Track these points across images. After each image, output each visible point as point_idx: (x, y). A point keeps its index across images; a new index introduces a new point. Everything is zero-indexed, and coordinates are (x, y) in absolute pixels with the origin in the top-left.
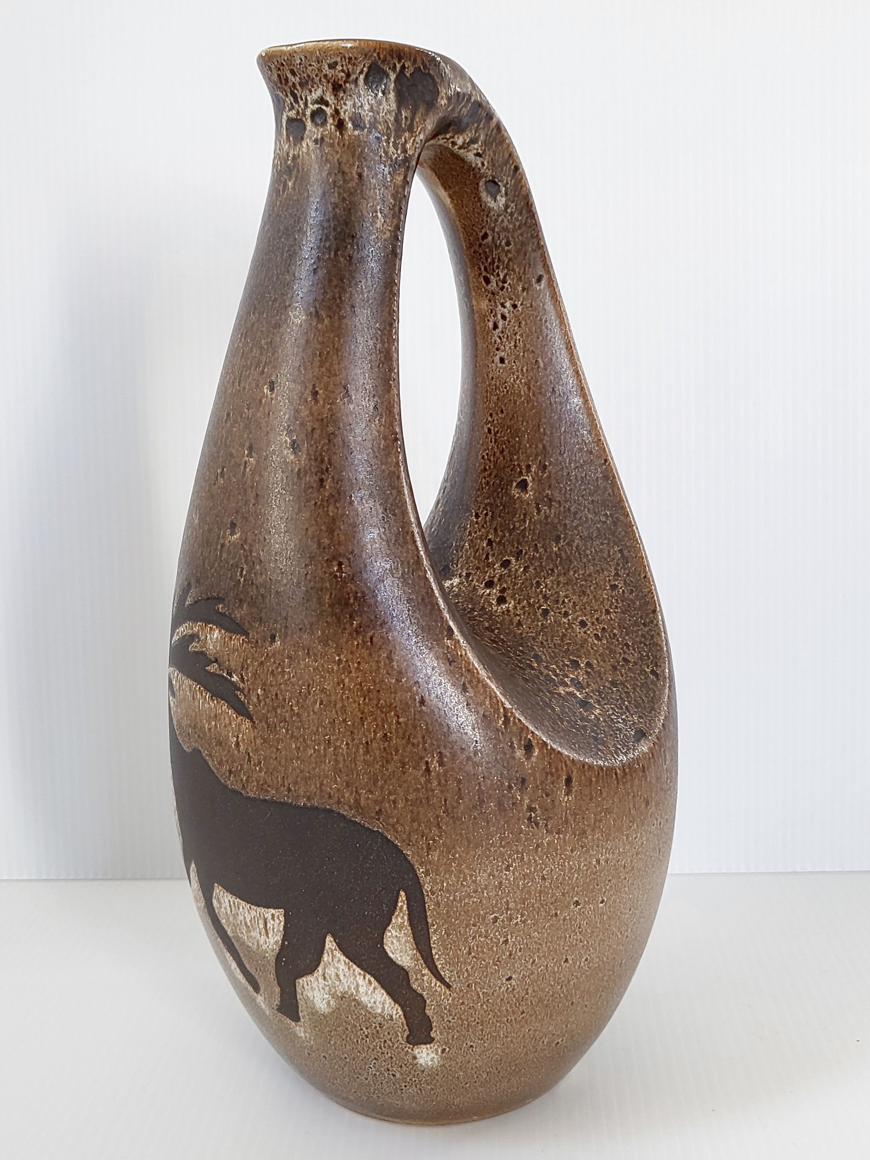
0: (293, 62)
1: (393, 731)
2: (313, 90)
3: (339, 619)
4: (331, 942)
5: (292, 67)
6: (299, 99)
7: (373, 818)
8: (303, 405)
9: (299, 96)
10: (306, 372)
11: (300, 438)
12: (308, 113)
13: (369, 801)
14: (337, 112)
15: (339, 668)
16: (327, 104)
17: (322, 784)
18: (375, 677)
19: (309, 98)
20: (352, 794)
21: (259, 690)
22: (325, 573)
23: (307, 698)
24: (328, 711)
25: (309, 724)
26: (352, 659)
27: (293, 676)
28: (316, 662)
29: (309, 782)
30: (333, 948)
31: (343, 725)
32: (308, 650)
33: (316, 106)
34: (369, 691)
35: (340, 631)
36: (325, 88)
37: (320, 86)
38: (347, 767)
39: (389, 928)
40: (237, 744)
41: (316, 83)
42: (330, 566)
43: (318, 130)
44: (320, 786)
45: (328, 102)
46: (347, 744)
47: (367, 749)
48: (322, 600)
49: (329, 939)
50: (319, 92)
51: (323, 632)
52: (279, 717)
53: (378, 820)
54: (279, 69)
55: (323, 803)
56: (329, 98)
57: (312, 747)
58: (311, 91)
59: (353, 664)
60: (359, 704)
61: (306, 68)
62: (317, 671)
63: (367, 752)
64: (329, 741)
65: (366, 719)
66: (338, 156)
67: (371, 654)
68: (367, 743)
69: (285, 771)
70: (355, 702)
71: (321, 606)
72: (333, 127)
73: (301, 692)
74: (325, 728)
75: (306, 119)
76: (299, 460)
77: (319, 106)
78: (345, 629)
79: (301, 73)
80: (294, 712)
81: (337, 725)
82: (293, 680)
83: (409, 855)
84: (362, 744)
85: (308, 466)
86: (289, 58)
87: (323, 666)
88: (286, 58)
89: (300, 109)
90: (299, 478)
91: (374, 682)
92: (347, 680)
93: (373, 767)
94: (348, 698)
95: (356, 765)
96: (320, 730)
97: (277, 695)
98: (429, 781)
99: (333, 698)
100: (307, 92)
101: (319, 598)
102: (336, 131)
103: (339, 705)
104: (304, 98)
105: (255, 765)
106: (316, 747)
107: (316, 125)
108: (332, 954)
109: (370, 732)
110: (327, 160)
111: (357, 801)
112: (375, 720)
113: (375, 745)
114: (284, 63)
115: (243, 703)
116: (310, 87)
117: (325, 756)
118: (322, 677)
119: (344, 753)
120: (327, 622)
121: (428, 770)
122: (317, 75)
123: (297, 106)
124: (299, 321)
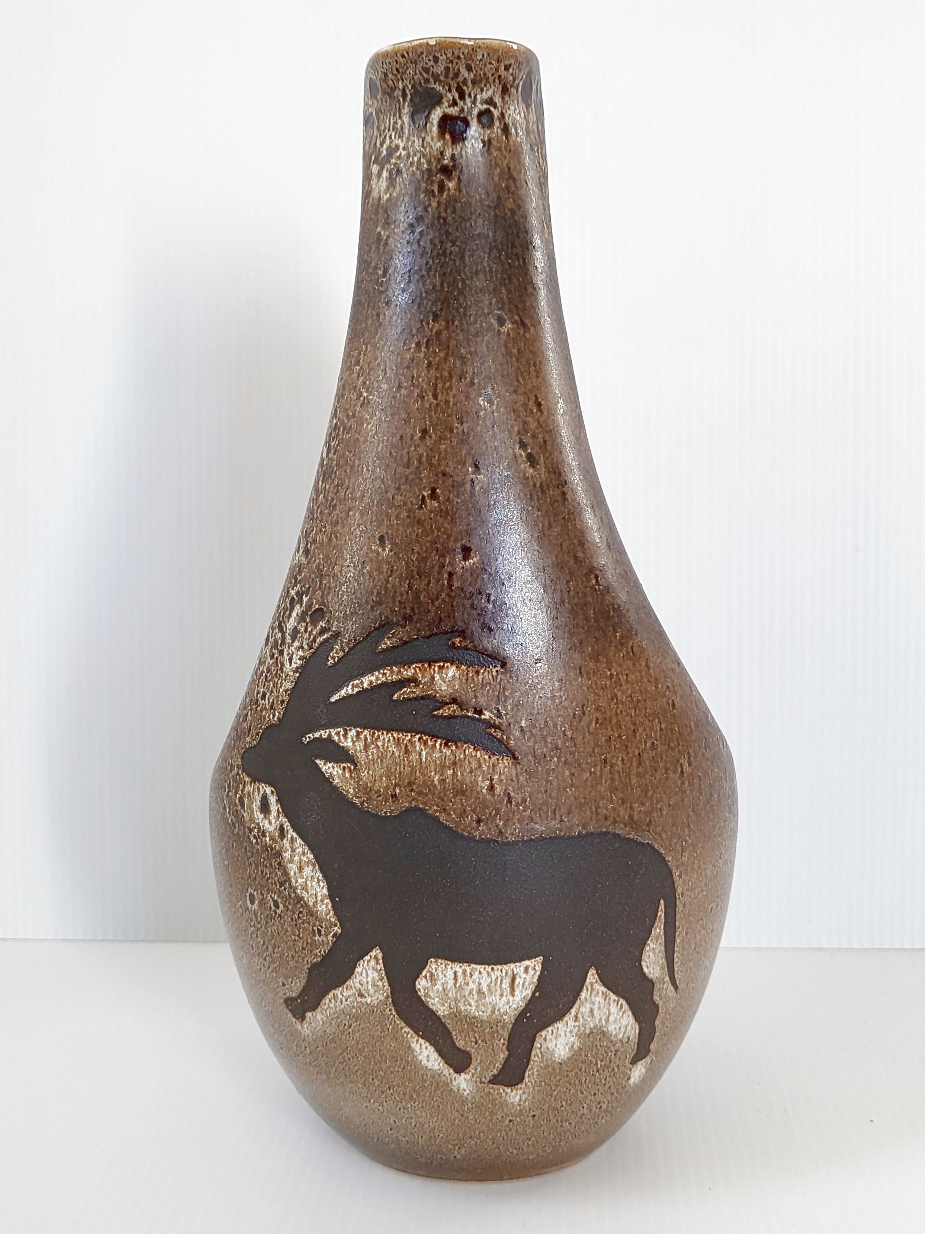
0: (473, 57)
1: (658, 738)
2: (485, 89)
3: (604, 632)
4: (593, 975)
5: (470, 62)
6: (467, 96)
7: (644, 831)
8: (530, 416)
9: (467, 92)
10: (525, 382)
11: (535, 451)
12: (475, 112)
13: (641, 815)
14: (503, 114)
15: (611, 683)
16: (495, 107)
17: (597, 807)
18: (641, 686)
19: (478, 97)
20: (626, 811)
21: (523, 722)
22: (586, 587)
23: (581, 720)
24: (604, 729)
25: (584, 747)
26: (621, 672)
27: (565, 699)
28: (589, 680)
29: (584, 809)
30: (594, 981)
31: (618, 740)
32: (580, 668)
33: (485, 106)
34: (638, 701)
35: (607, 645)
36: (496, 90)
37: (492, 86)
38: (622, 783)
39: (649, 942)
40: (491, 788)
41: (489, 83)
42: (589, 580)
43: (485, 132)
44: (596, 810)
45: (496, 104)
46: (623, 760)
47: (639, 760)
48: (588, 615)
49: (592, 972)
50: (490, 93)
51: (593, 648)
52: (549, 745)
53: (649, 831)
54: (452, 62)
55: (600, 827)
56: (497, 100)
57: (587, 771)
58: (482, 90)
59: (623, 676)
60: (631, 717)
61: (485, 65)
62: (591, 690)
63: (639, 764)
64: (605, 760)
65: (638, 730)
66: (507, 161)
67: (634, 665)
68: (639, 754)
69: (556, 803)
70: (628, 715)
71: (588, 622)
72: (499, 131)
73: (574, 714)
74: (601, 747)
75: (472, 119)
76: (539, 474)
77: (488, 107)
78: (611, 642)
79: (478, 69)
80: (567, 737)
81: (612, 742)
82: (564, 703)
83: (669, 861)
84: (636, 756)
85: (549, 480)
86: (471, 51)
87: (596, 683)
88: (466, 51)
89: (466, 107)
90: (543, 492)
91: (641, 691)
92: (619, 694)
93: (645, 778)
94: (622, 712)
95: (630, 779)
96: (596, 750)
97: (546, 722)
98: (683, 783)
99: (608, 713)
100: (479, 90)
101: (585, 614)
102: (502, 135)
103: (614, 721)
104: (473, 96)
105: (518, 805)
106: (593, 770)
107: (483, 127)
108: (592, 988)
109: (641, 743)
110: (497, 165)
111: (631, 817)
112: (645, 730)
113: (645, 755)
114: (462, 56)
115: (500, 741)
116: (483, 85)
117: (602, 776)
118: (596, 694)
119: (621, 770)
120: (595, 637)
121: (682, 772)
122: (492, 75)
123: (462, 103)
124: (506, 330)
